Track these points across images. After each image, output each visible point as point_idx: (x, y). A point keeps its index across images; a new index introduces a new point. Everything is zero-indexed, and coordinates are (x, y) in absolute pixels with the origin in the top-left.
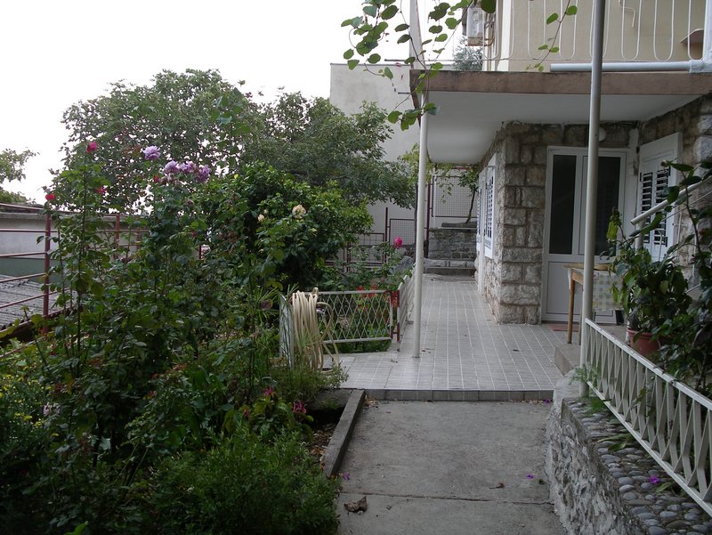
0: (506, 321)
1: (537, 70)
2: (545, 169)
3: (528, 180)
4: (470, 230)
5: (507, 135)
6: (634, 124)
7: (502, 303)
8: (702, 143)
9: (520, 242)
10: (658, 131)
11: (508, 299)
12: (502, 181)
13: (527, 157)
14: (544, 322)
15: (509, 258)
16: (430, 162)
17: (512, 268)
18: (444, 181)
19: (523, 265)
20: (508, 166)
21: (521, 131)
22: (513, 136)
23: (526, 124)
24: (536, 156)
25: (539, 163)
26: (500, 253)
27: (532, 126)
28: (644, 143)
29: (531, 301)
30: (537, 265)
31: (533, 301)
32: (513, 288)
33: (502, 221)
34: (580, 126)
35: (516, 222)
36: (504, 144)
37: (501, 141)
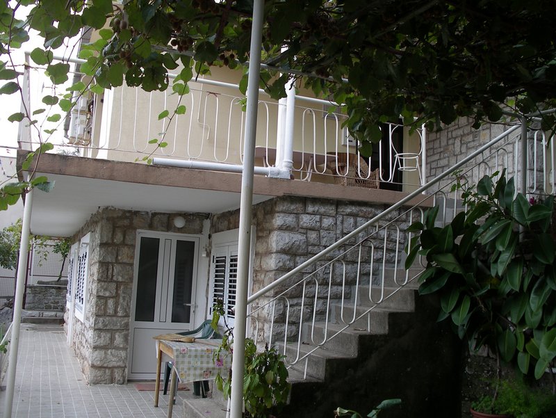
0: (95, 382)
1: (145, 162)
2: (134, 249)
3: (119, 258)
4: (61, 287)
5: (102, 218)
6: (207, 216)
7: (93, 366)
8: (277, 236)
9: (111, 311)
10: (229, 223)
11: (98, 363)
12: (96, 258)
13: (119, 238)
14: (129, 381)
15: (100, 325)
16: (31, 234)
17: (103, 334)
18: (41, 249)
19: (113, 332)
20: (102, 245)
21: (115, 216)
22: (108, 219)
23: (119, 210)
24: (127, 237)
25: (129, 243)
26: (92, 320)
27: (125, 212)
28: (216, 232)
29: (118, 364)
30: (125, 332)
31: (121, 364)
32: (103, 352)
33: (95, 292)
34: (164, 214)
35: (107, 294)
36: (99, 225)
37: (96, 222)
